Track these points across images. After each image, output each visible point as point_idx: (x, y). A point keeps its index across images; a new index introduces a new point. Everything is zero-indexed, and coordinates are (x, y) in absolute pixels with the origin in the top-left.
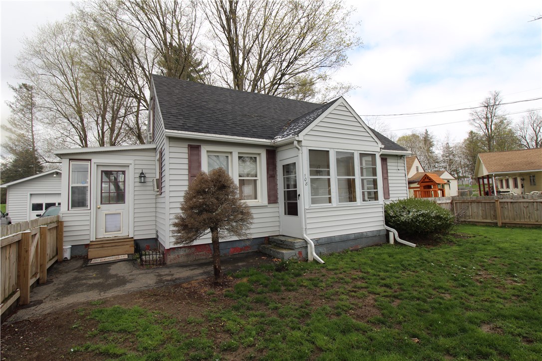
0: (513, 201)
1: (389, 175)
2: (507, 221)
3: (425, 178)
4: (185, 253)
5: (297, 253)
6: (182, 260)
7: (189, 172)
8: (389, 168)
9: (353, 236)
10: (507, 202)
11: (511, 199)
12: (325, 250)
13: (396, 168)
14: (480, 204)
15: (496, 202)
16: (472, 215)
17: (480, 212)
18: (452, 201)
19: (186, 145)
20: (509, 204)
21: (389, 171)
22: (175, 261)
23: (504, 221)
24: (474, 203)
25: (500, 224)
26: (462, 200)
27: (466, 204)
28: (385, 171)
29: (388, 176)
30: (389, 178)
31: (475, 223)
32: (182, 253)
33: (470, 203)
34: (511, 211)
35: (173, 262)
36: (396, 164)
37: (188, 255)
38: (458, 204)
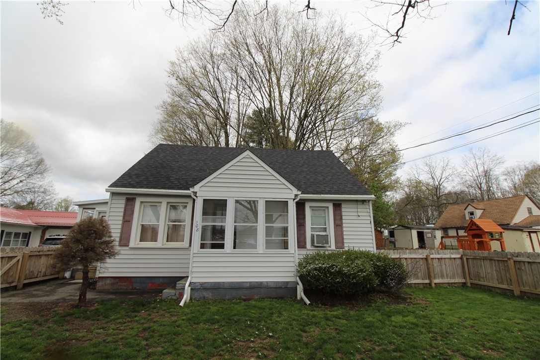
0: (530, 261)
1: (344, 221)
2: (526, 289)
3: (472, 225)
4: (110, 282)
5: (177, 293)
6: (107, 287)
7: (124, 218)
8: (343, 214)
9: (248, 285)
10: (524, 262)
11: (528, 257)
12: (211, 295)
13: (356, 214)
14: (493, 262)
15: (509, 261)
16: (486, 277)
17: (495, 273)
18: (462, 256)
19: (124, 198)
20: (526, 264)
21: (343, 217)
22: (102, 288)
23: (523, 289)
24: (487, 259)
25: (517, 293)
26: (474, 255)
27: (479, 262)
28: (338, 218)
29: (342, 223)
30: (344, 225)
31: (491, 289)
32: (108, 282)
33: (482, 260)
34: (529, 275)
35: (100, 288)
36: (356, 210)
37: (112, 284)
38: (470, 260)
